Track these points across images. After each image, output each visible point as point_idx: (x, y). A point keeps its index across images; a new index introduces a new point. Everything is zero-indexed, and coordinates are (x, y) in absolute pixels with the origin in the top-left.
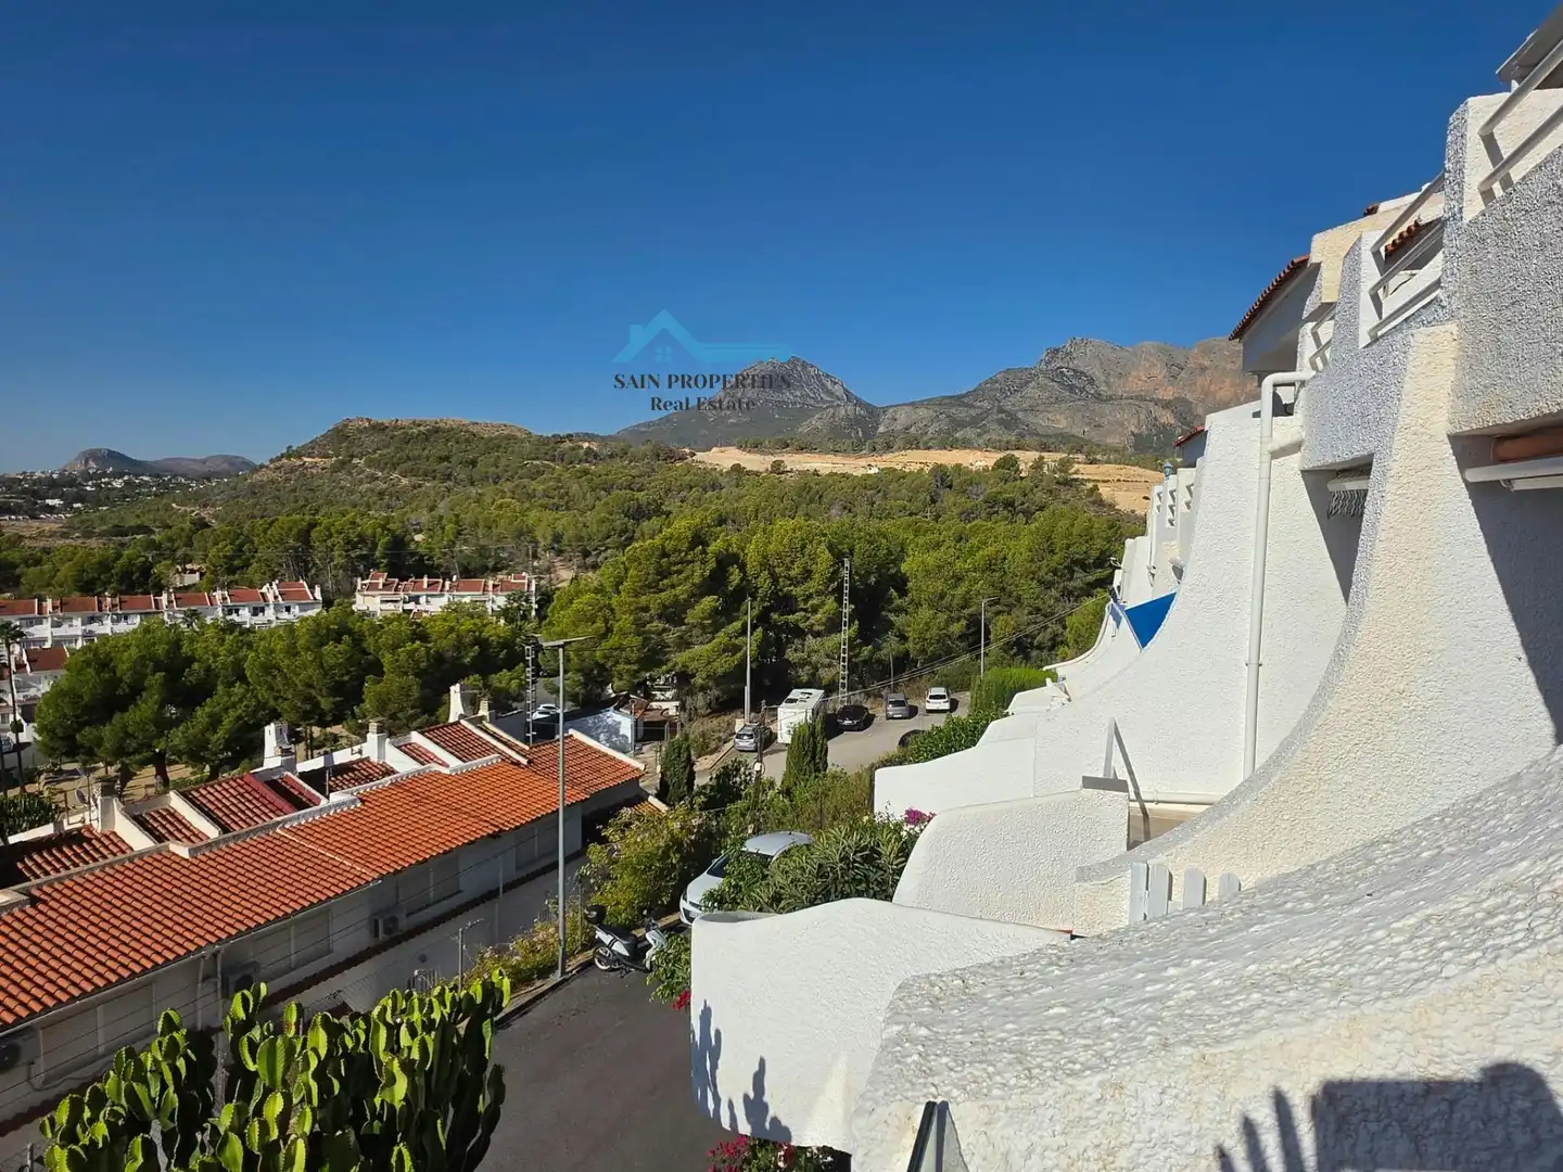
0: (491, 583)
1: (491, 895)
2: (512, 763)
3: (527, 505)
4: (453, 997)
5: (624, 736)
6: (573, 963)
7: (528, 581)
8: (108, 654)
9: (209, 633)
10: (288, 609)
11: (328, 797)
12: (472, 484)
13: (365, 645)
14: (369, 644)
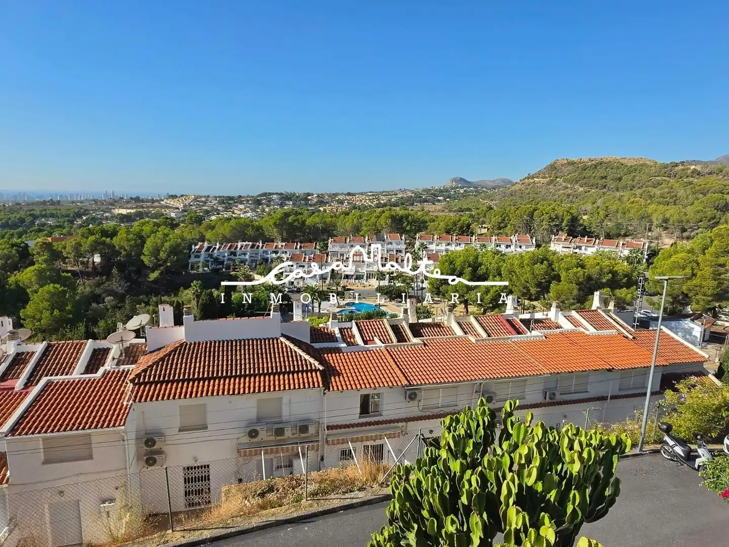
0: (621, 243)
1: (603, 398)
2: (624, 336)
3: (649, 201)
4: (601, 437)
5: (694, 336)
6: (647, 448)
7: (644, 243)
8: (453, 258)
9: (490, 254)
10: (520, 247)
11: (530, 332)
12: (618, 190)
13: (553, 266)
14: (556, 266)
